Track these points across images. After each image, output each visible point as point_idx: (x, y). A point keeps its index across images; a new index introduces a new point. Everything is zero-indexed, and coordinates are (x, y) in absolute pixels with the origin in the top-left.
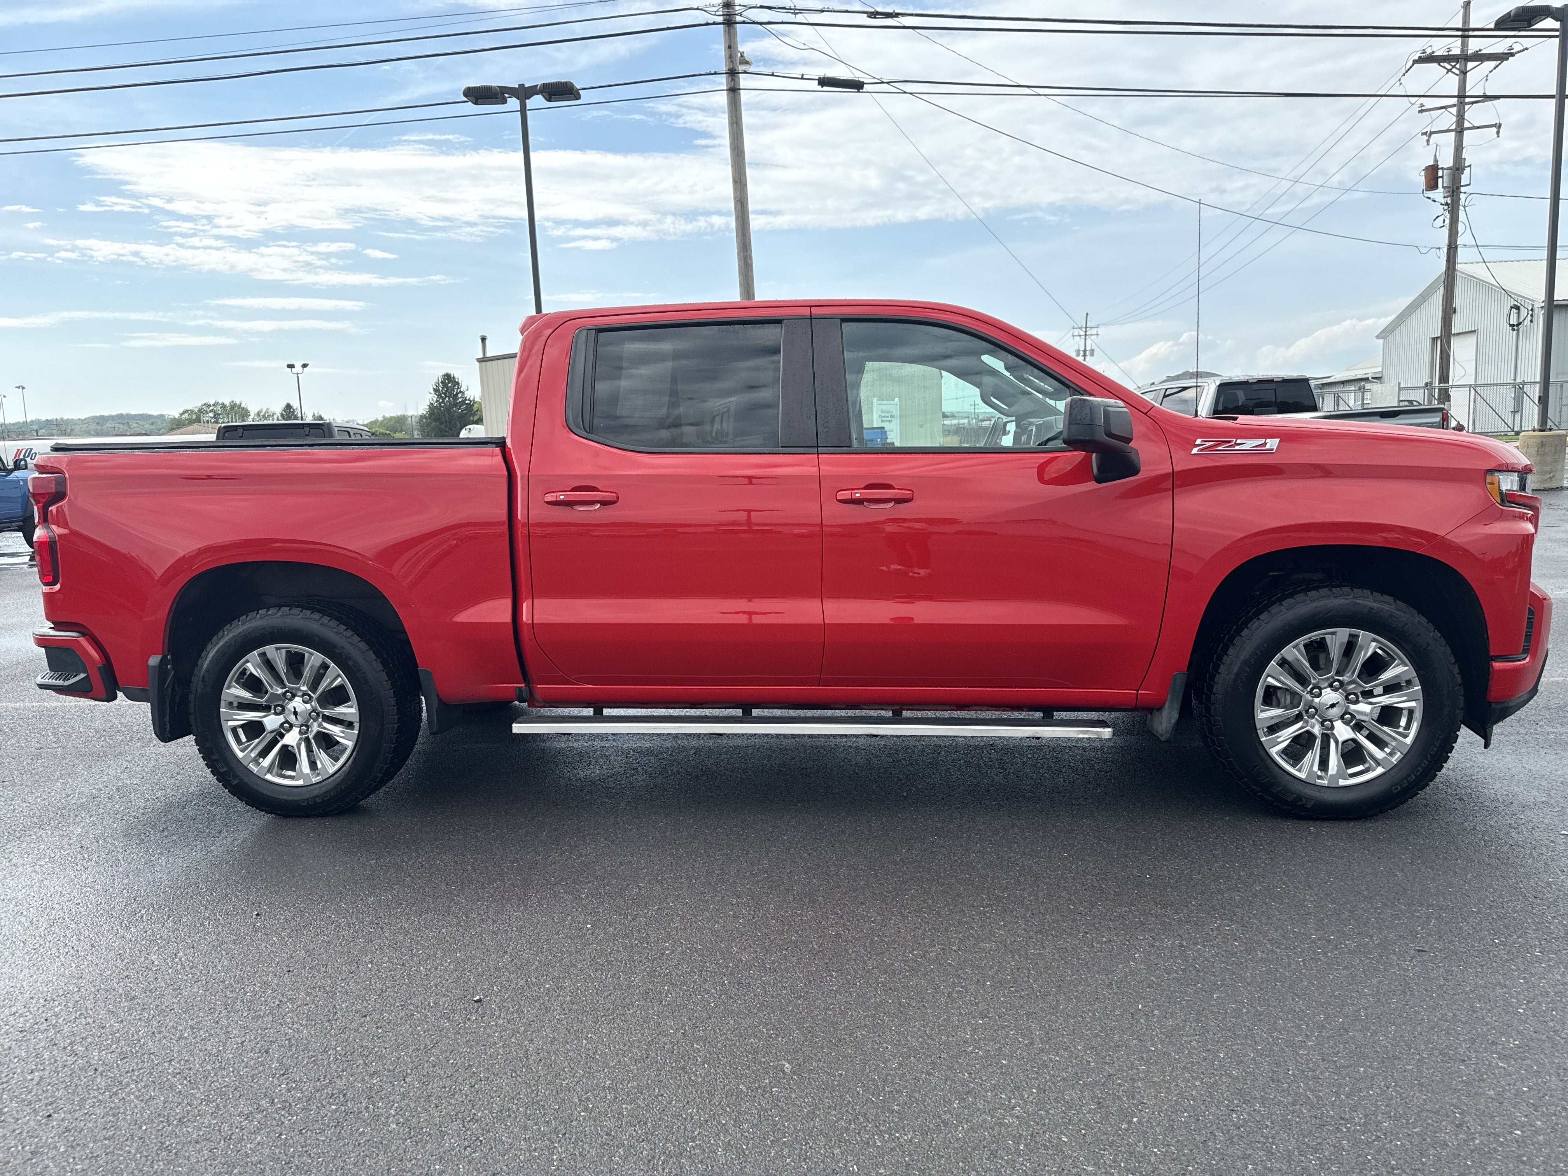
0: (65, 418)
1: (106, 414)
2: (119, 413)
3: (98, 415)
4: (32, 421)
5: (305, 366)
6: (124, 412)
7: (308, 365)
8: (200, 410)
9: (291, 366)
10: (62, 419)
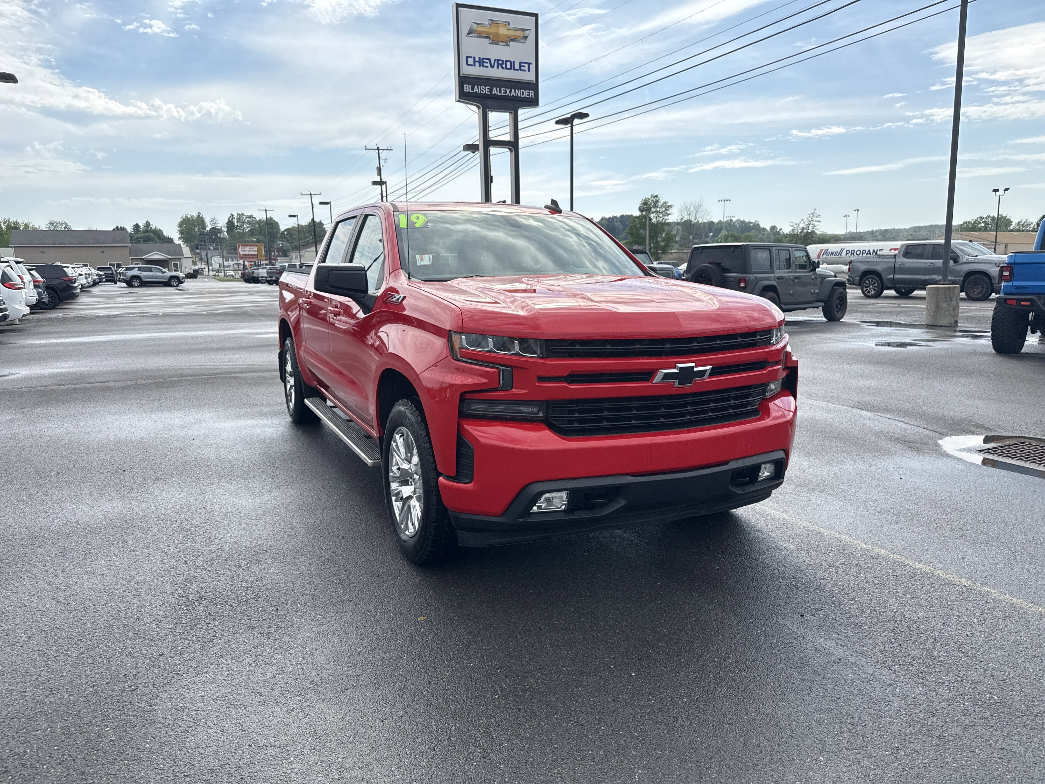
0: (896, 228)
1: (922, 225)
2: (931, 224)
3: (917, 226)
4: (876, 230)
5: (1006, 189)
6: (934, 224)
7: (1009, 189)
8: (975, 222)
9: (996, 191)
10: (894, 229)
